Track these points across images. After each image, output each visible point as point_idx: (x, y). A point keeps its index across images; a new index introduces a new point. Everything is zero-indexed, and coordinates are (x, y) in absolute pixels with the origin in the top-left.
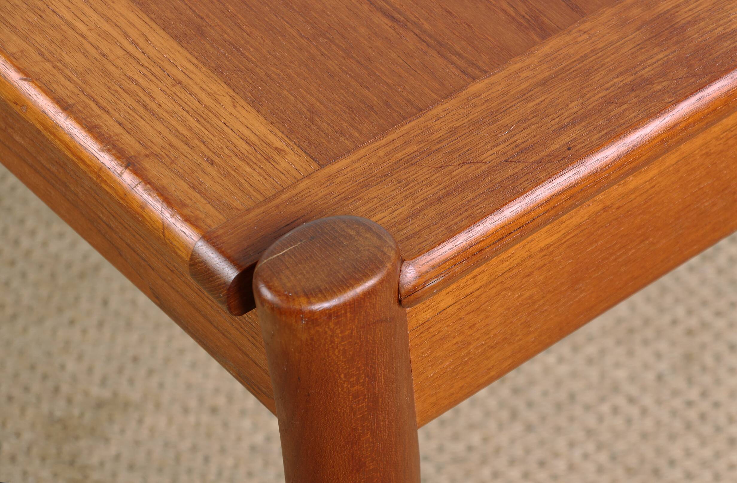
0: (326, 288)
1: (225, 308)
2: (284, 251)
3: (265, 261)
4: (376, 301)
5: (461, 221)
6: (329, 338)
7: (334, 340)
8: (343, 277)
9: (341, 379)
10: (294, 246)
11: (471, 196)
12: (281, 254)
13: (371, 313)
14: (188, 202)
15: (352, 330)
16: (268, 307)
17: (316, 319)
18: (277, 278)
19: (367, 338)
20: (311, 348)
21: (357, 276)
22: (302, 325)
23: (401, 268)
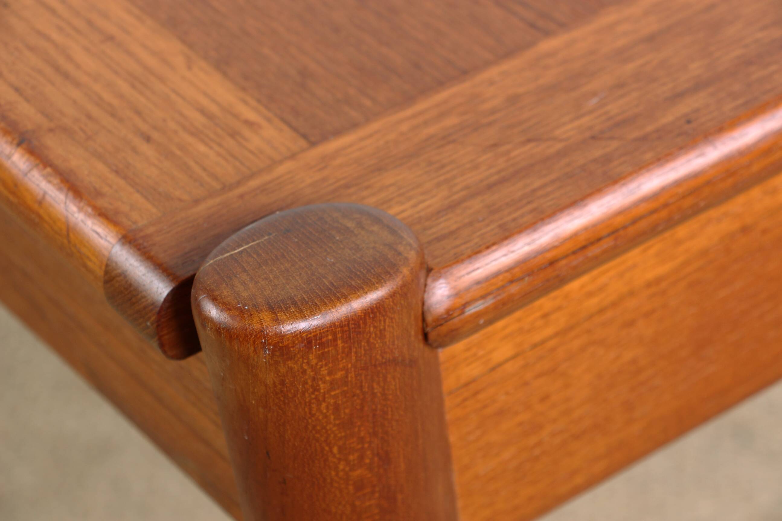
0: (304, 298)
1: (155, 344)
2: (242, 248)
3: (212, 262)
4: (384, 326)
5: (522, 216)
6: (310, 382)
7: (319, 385)
8: (331, 283)
9: (334, 456)
10: (257, 242)
11: (537, 183)
12: (236, 251)
13: (377, 346)
14: (106, 189)
15: (347, 371)
16: (211, 329)
17: (287, 347)
18: (227, 285)
19: (373, 388)
20: (282, 399)
21: (353, 283)
22: (265, 358)
23: (426, 280)
